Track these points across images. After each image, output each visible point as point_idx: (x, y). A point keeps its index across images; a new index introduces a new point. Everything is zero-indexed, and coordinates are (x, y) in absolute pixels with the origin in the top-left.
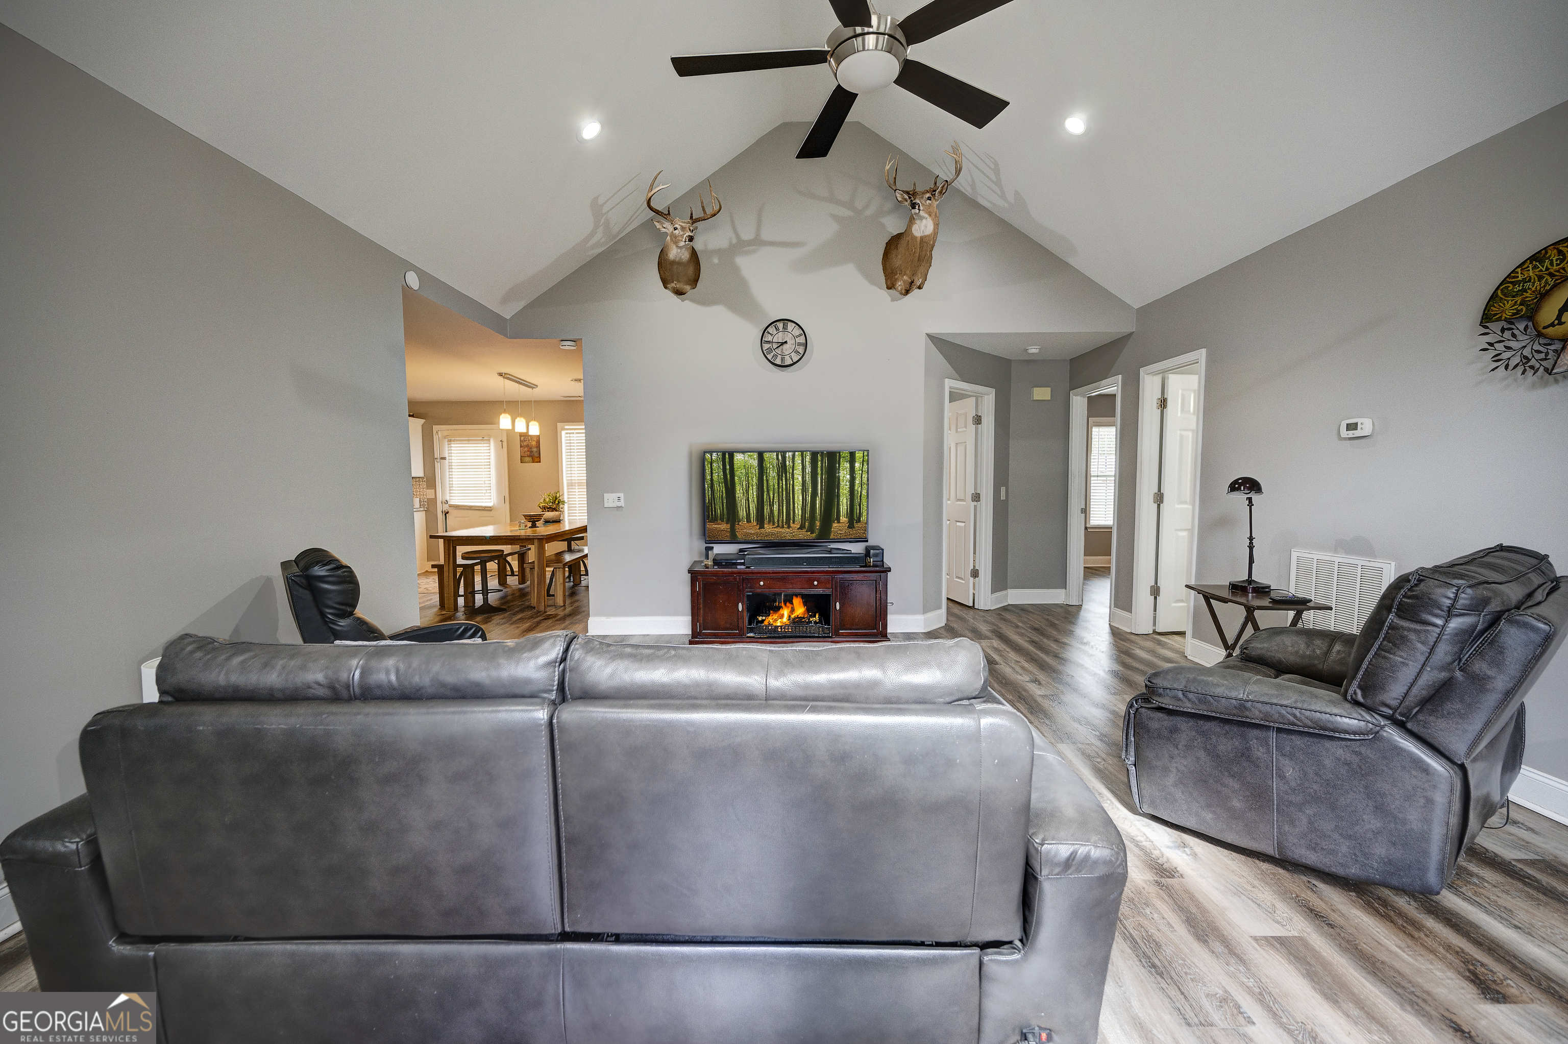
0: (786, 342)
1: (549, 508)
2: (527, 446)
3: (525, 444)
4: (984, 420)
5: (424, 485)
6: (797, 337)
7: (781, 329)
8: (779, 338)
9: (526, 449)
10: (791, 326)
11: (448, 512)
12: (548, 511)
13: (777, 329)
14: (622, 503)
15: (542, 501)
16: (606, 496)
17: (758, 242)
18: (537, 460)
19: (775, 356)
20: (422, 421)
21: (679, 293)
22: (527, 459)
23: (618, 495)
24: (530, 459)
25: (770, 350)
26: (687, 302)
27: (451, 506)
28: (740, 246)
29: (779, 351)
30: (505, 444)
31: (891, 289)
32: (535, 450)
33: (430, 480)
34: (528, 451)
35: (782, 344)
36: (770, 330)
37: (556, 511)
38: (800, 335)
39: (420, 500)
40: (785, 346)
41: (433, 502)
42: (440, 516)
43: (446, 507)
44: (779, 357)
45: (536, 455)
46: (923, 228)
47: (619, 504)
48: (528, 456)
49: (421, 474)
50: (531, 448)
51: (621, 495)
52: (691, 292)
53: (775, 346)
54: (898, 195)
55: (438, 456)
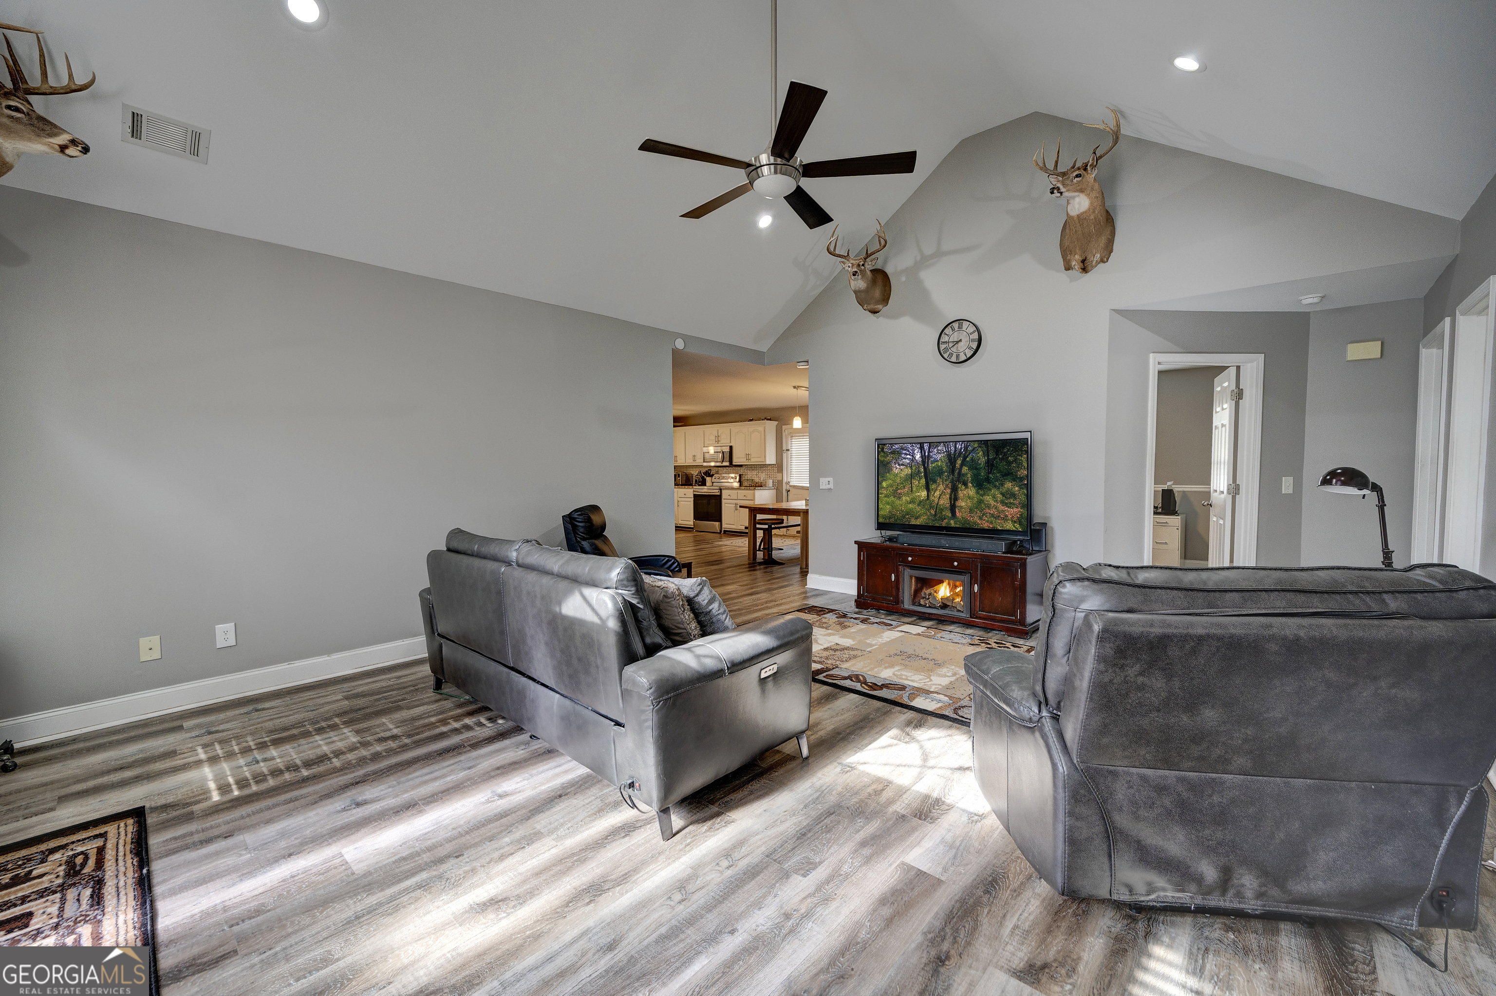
0: (961, 340)
4: (1247, 394)
5: (776, 470)
6: (971, 334)
7: (956, 329)
8: (955, 337)
10: (965, 324)
11: (789, 491)
13: (953, 330)
14: (831, 486)
16: (821, 480)
17: (939, 254)
19: (951, 355)
20: (776, 423)
21: (874, 312)
23: (829, 479)
25: (946, 350)
26: (881, 318)
27: (790, 486)
28: (924, 262)
29: (954, 349)
31: (1069, 269)
33: (779, 466)
35: (957, 342)
36: (946, 331)
38: (974, 332)
39: (773, 482)
40: (960, 344)
41: (780, 482)
42: (784, 494)
43: (788, 487)
44: (955, 355)
46: (1077, 206)
47: (829, 487)
49: (774, 462)
51: (831, 479)
52: (885, 310)
53: (951, 345)
54: (1052, 180)
55: (784, 448)
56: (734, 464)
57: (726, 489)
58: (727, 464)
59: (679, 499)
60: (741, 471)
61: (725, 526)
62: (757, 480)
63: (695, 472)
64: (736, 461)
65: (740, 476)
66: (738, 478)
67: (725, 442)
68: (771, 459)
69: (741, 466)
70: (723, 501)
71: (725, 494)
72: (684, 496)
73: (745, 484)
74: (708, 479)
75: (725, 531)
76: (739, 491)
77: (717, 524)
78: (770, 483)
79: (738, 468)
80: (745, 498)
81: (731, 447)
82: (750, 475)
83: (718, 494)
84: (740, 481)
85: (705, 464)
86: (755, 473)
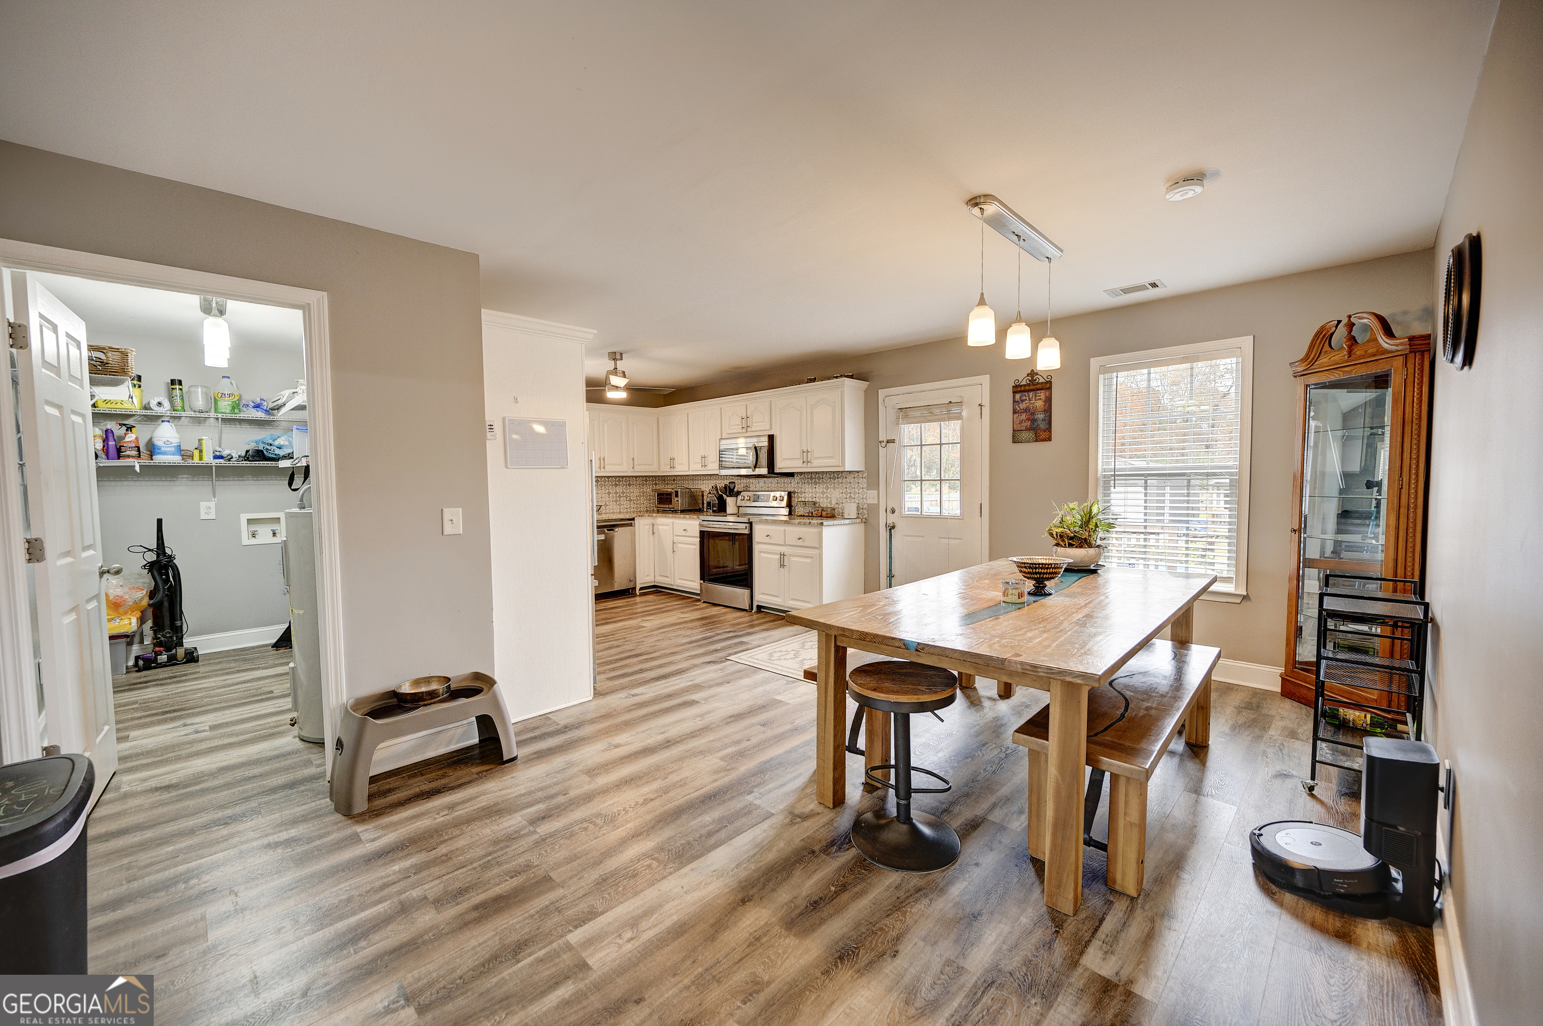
1: (1071, 538)
2: (1026, 410)
3: (1023, 406)
5: (864, 483)
9: (1024, 416)
11: (893, 527)
12: (1071, 545)
15: (1056, 521)
18: (1044, 435)
20: (864, 383)
22: (1025, 435)
24: (1031, 435)
27: (899, 516)
30: (986, 411)
32: (1041, 416)
33: (872, 475)
34: (1028, 419)
37: (1090, 546)
39: (858, 507)
41: (874, 509)
42: (883, 534)
43: (892, 519)
45: (1043, 426)
48: (1027, 429)
49: (861, 466)
50: (1033, 414)
55: (882, 437)
56: (777, 470)
57: (761, 522)
58: (764, 471)
59: (676, 539)
60: (792, 484)
61: (760, 598)
62: (824, 503)
63: (706, 487)
64: (781, 465)
65: (790, 495)
66: (786, 498)
67: (762, 426)
68: (852, 461)
69: (791, 475)
70: (757, 548)
71: (760, 532)
72: (684, 533)
73: (799, 510)
74: (730, 501)
75: (759, 607)
76: (789, 528)
77: (745, 592)
78: (850, 510)
79: (787, 480)
80: (800, 543)
81: (771, 438)
82: (809, 493)
83: (746, 532)
84: (789, 505)
85: (724, 472)
86: (820, 488)
